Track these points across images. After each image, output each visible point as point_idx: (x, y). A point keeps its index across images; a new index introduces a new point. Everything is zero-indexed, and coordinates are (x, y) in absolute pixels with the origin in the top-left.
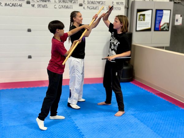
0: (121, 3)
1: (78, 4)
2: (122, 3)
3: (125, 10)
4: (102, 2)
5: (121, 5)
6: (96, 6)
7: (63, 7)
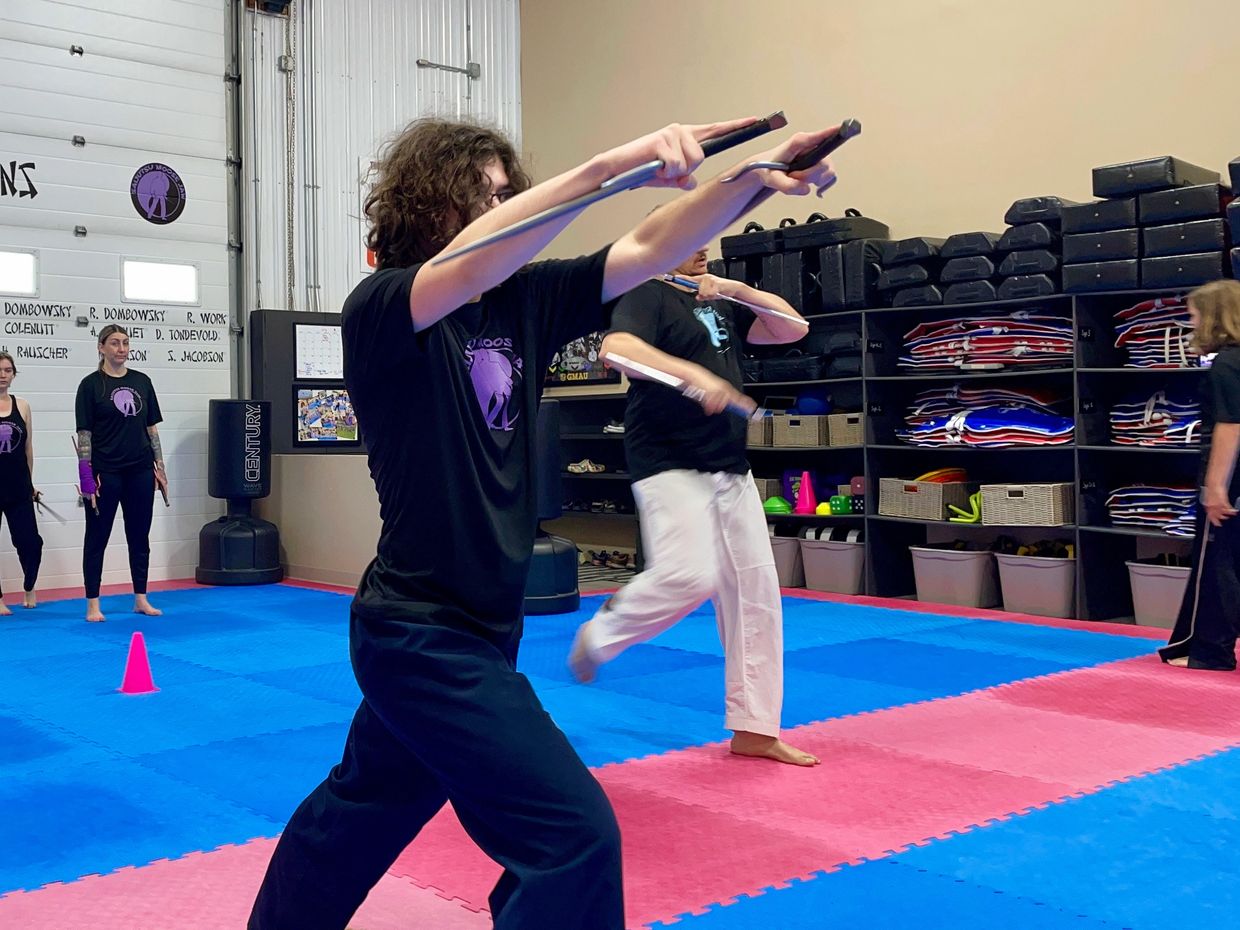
0: (216, 319)
1: (74, 317)
2: (221, 316)
3: (232, 341)
4: (153, 313)
5: (216, 324)
6: (133, 327)
7: (22, 328)
